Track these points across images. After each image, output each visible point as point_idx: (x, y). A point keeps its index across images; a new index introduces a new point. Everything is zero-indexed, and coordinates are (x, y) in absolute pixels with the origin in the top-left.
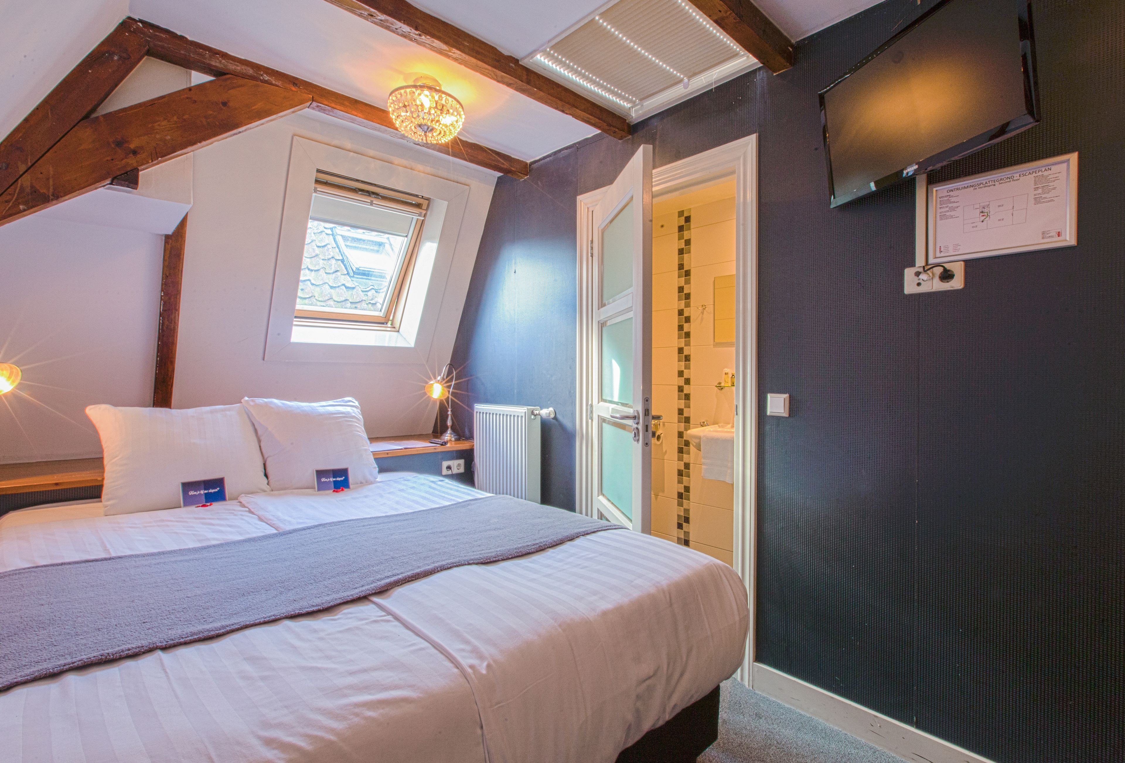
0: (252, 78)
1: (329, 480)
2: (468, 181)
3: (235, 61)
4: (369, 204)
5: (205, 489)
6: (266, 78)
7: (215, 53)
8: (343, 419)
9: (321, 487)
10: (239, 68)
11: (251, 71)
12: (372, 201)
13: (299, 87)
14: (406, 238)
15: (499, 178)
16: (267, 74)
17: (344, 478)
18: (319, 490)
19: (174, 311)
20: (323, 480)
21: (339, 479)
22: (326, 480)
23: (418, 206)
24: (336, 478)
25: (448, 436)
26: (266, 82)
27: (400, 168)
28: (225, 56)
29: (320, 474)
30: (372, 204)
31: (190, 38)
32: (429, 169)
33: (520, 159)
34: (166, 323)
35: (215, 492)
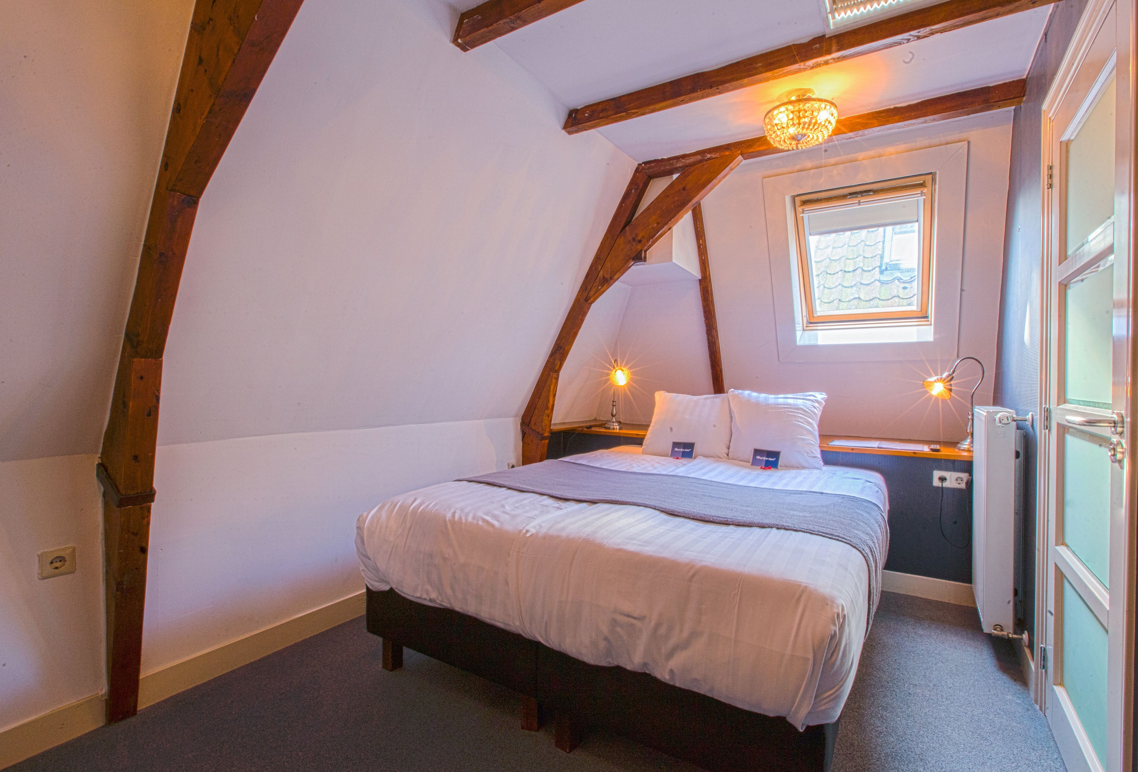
0: (700, 161)
1: (762, 458)
2: (964, 136)
3: (690, 157)
4: (857, 204)
5: (683, 449)
6: (709, 156)
7: (677, 158)
8: (787, 410)
9: (755, 462)
10: (692, 160)
11: (699, 157)
12: (859, 201)
13: (731, 150)
14: (917, 224)
15: (1014, 110)
16: (709, 153)
17: (775, 459)
18: (752, 464)
19: (712, 330)
20: (758, 457)
21: (770, 459)
22: (760, 458)
23: (922, 185)
24: (769, 458)
25: (966, 445)
26: (709, 159)
27: (865, 162)
28: (684, 156)
29: (757, 452)
30: (859, 203)
31: (665, 158)
32: (902, 147)
33: (1007, 81)
34: (710, 338)
35: (688, 452)
